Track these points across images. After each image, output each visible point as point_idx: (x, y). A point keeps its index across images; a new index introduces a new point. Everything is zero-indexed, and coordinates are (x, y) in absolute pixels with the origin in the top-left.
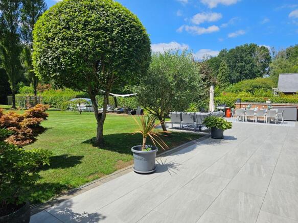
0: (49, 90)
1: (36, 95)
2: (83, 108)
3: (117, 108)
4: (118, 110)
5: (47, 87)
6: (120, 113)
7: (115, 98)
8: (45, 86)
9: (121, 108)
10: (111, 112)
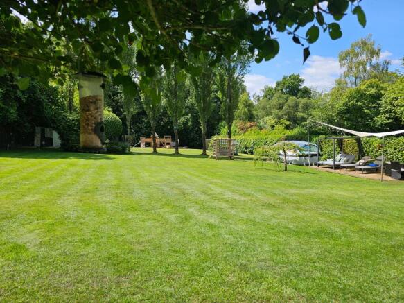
0: (251, 130)
1: (230, 137)
2: (293, 158)
3: (362, 161)
4: (365, 164)
5: (251, 126)
6: (370, 171)
7: (358, 140)
8: (249, 124)
9: (372, 162)
10: (348, 167)
